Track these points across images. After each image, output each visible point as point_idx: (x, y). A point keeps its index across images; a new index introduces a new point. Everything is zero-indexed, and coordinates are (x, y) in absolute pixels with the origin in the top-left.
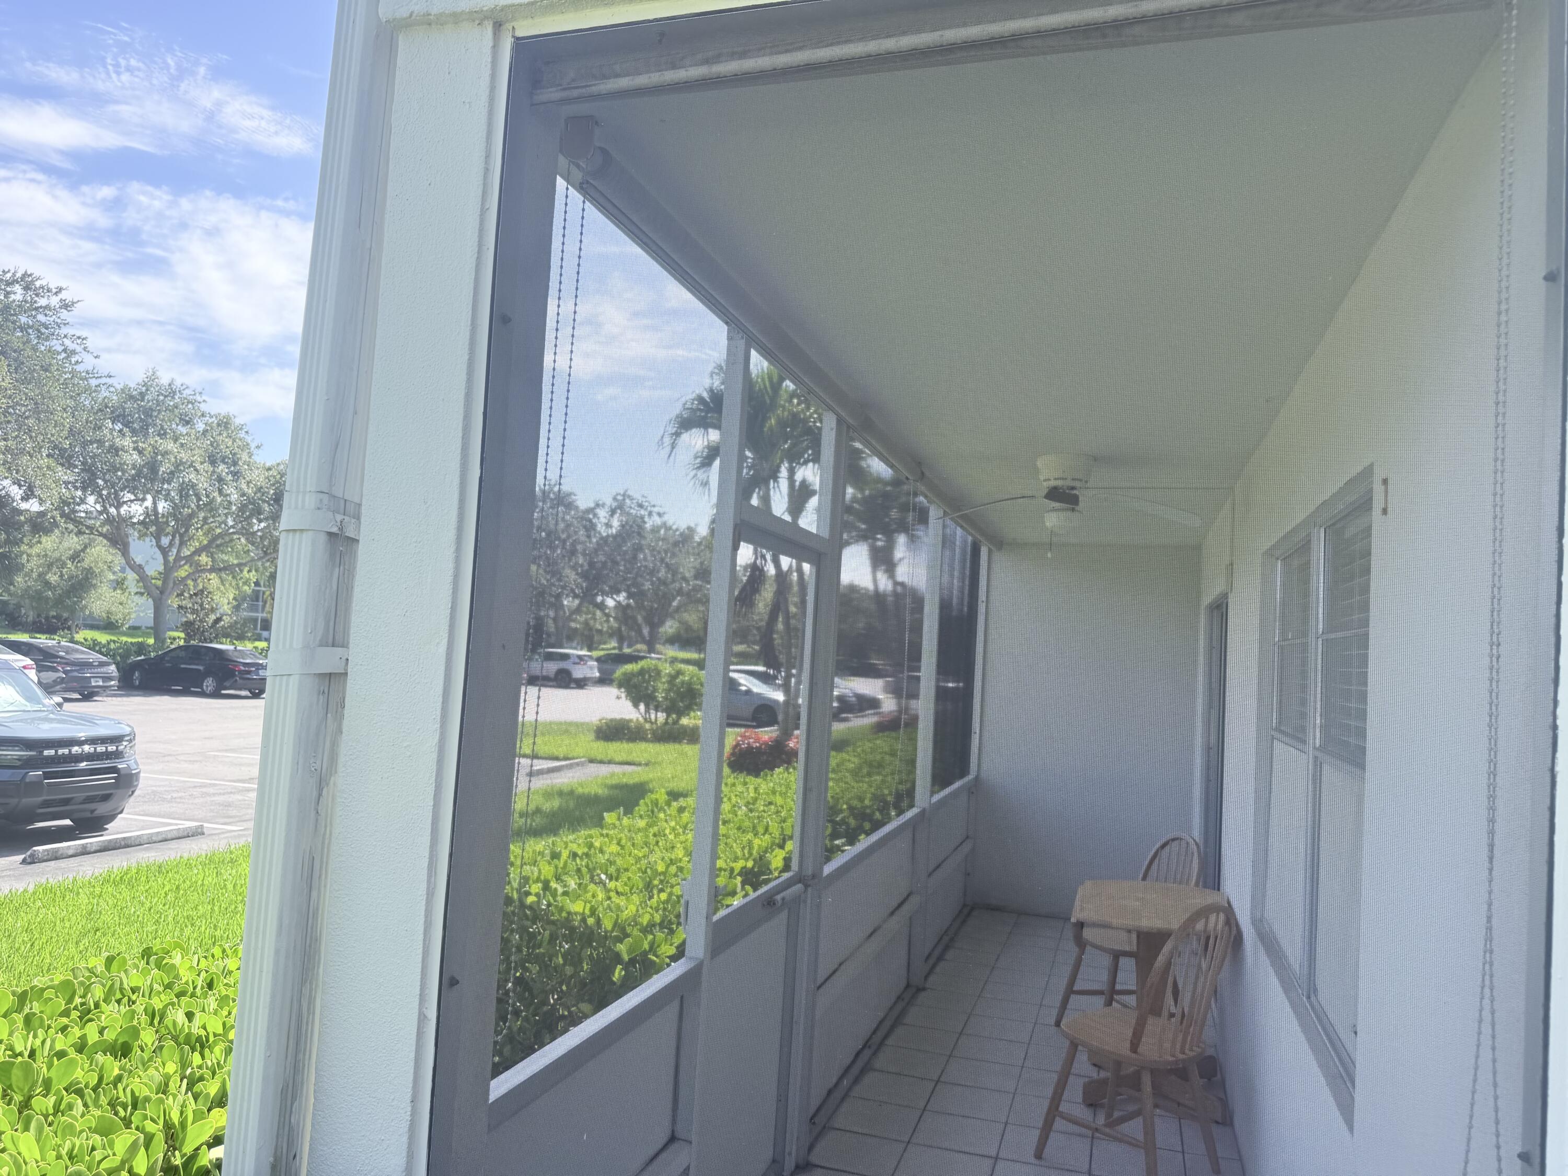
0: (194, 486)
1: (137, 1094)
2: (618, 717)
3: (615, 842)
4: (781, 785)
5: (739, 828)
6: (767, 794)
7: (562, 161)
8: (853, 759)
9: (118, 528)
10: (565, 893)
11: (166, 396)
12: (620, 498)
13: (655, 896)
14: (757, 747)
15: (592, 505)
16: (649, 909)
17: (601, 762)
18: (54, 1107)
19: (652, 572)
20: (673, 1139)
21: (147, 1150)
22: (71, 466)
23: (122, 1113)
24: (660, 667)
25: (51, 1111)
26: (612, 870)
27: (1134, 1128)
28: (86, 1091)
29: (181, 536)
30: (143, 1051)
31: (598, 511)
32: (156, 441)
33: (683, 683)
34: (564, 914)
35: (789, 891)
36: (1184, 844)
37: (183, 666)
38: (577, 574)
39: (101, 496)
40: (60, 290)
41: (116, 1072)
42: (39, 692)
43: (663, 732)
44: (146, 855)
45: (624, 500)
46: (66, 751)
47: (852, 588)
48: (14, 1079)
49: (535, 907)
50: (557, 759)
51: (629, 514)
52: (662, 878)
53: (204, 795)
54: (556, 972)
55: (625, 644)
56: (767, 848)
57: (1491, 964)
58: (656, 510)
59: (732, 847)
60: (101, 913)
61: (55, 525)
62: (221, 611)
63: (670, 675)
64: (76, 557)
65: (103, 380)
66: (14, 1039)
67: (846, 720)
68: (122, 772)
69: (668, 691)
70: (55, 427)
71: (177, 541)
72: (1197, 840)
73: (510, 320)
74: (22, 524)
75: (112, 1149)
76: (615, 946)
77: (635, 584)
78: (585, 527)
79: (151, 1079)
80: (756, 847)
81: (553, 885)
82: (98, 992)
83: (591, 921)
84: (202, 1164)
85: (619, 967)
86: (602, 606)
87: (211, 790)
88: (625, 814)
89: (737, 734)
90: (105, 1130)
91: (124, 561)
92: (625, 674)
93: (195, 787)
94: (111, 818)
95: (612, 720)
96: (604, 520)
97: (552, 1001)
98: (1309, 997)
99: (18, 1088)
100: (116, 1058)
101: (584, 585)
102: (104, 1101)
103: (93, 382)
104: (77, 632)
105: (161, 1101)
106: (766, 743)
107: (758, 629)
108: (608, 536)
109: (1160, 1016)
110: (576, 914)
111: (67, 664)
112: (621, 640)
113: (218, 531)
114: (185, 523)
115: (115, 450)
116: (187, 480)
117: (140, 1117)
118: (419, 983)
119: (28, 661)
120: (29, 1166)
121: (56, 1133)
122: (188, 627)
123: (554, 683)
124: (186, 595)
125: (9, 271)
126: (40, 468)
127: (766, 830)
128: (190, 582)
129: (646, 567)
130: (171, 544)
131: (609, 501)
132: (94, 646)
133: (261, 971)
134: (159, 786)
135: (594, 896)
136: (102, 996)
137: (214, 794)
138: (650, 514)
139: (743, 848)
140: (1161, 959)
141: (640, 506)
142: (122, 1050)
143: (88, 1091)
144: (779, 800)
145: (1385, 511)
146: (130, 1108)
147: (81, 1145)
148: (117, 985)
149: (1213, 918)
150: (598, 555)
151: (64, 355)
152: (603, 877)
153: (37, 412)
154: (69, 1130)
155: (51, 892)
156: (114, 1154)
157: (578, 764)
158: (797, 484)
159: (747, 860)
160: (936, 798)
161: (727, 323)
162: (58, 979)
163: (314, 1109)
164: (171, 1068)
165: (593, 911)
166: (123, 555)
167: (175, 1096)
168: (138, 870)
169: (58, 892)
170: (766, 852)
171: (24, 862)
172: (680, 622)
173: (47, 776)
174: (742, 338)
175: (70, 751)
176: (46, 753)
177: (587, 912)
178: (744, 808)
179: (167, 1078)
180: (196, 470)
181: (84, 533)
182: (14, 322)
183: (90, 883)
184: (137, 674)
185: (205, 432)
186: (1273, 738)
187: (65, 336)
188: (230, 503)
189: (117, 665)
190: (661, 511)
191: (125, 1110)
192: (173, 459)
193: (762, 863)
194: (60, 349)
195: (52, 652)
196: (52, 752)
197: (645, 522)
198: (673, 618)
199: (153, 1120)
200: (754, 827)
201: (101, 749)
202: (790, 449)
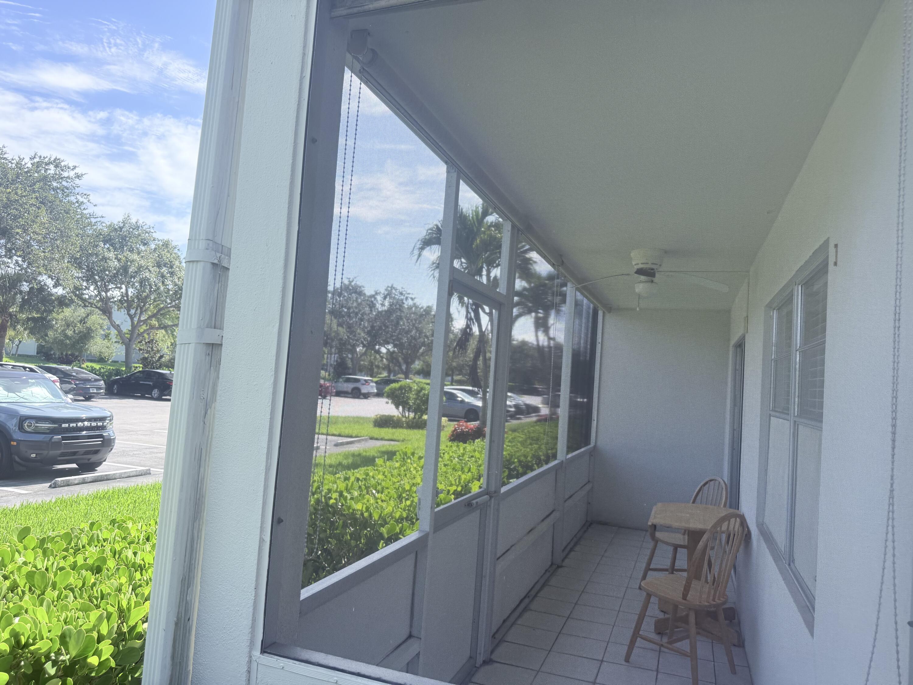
0: (148, 280)
1: (104, 593)
2: (387, 414)
3: (381, 473)
4: (478, 447)
5: (454, 469)
6: (470, 451)
7: (349, 57)
8: (522, 436)
9: (106, 304)
10: (352, 499)
11: (134, 229)
12: (389, 289)
13: (404, 502)
14: (466, 431)
15: (373, 293)
16: (400, 510)
17: (377, 439)
18: (57, 597)
19: (408, 332)
20: (410, 636)
21: (108, 621)
22: (80, 268)
23: (95, 602)
24: (411, 385)
25: (56, 599)
26: (379, 488)
27: (684, 645)
28: (75, 590)
29: (141, 308)
30: (108, 571)
31: (376, 296)
32: (128, 254)
33: (424, 394)
34: (351, 511)
35: (481, 498)
36: (717, 482)
37: (141, 382)
38: (365, 333)
39: (97, 285)
40: (75, 167)
41: (93, 580)
42: (60, 392)
43: (413, 423)
44: (118, 484)
45: (391, 290)
46: (74, 425)
47: (524, 343)
48: (36, 580)
49: (335, 506)
50: (351, 437)
51: (394, 298)
52: (408, 493)
53: (151, 453)
54: (346, 544)
55: (392, 375)
56: (469, 480)
57: (893, 512)
58: (410, 296)
59: (449, 478)
60: (92, 514)
61: (72, 301)
62: (163, 352)
63: (417, 390)
64: (83, 321)
65: (99, 219)
66: (37, 561)
67: (519, 419)
68: (106, 438)
69: (416, 399)
70: (72, 245)
71: (139, 311)
72: (726, 480)
73: (316, 141)
74: (53, 301)
75: (88, 619)
76: (380, 529)
77: (399, 339)
78: (369, 305)
79: (112, 584)
80: (463, 479)
81: (345, 494)
82: (84, 540)
83: (366, 515)
84: (139, 631)
85: (382, 541)
86: (378, 352)
87: (155, 450)
88: (388, 460)
89: (455, 425)
90: (85, 610)
91: (109, 323)
92: (391, 389)
93: (146, 449)
94: (99, 464)
95: (383, 416)
96: (380, 302)
97: (343, 562)
98: (789, 565)
99: (38, 586)
100: (93, 574)
101: (369, 339)
102: (85, 596)
103: (93, 220)
104: (83, 364)
105: (117, 595)
106: (471, 429)
107: (469, 366)
108: (382, 311)
109: (700, 580)
110: (357, 510)
111: (76, 380)
112: (390, 372)
113: (162, 306)
114: (144, 300)
115: (105, 259)
116: (144, 276)
117: (105, 603)
118: (260, 521)
119: (55, 378)
120: (42, 625)
121: (58, 610)
122: (144, 361)
123: (350, 396)
124: (144, 342)
125: (47, 157)
126: (63, 269)
127: (469, 470)
128: (146, 335)
129: (404, 329)
130: (135, 314)
131: (383, 291)
132: (93, 370)
133: (171, 512)
134: (126, 448)
135: (368, 501)
136: (87, 542)
137: (157, 453)
138: (407, 298)
139: (455, 480)
140: (701, 544)
141: (401, 294)
142: (97, 570)
143: (76, 590)
144: (477, 454)
145: (836, 264)
146: (99, 599)
147: (71, 615)
148: (95, 536)
149: (733, 520)
150: (376, 322)
151: (77, 205)
152: (374, 492)
153: (62, 236)
154: (65, 608)
155: (64, 502)
156: (90, 622)
157: (363, 440)
158: (492, 278)
159: (457, 486)
160: (570, 456)
161: (446, 163)
162: (63, 532)
163: (200, 592)
164: (124, 580)
165: (367, 509)
166: (109, 319)
167: (125, 594)
168: (113, 492)
169: (69, 502)
170: (469, 482)
171: (50, 487)
172: (424, 361)
173: (64, 438)
174: (455, 171)
175: (77, 425)
176: (63, 425)
177: (364, 509)
178: (456, 459)
179: (121, 585)
180: (149, 271)
181: (88, 306)
182: (49, 186)
183: (86, 498)
184: (115, 386)
185: (155, 249)
186: (770, 416)
187: (78, 194)
188: (169, 290)
189: (105, 381)
190: (413, 297)
191: (97, 601)
192: (137, 264)
193: (466, 489)
194: (75, 201)
195: (68, 373)
196: (67, 425)
197: (404, 303)
198: (419, 359)
199: (111, 605)
200: (462, 469)
201: (94, 424)
202: (488, 257)
